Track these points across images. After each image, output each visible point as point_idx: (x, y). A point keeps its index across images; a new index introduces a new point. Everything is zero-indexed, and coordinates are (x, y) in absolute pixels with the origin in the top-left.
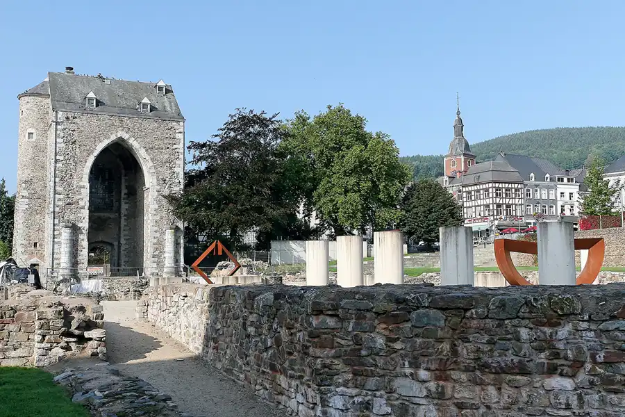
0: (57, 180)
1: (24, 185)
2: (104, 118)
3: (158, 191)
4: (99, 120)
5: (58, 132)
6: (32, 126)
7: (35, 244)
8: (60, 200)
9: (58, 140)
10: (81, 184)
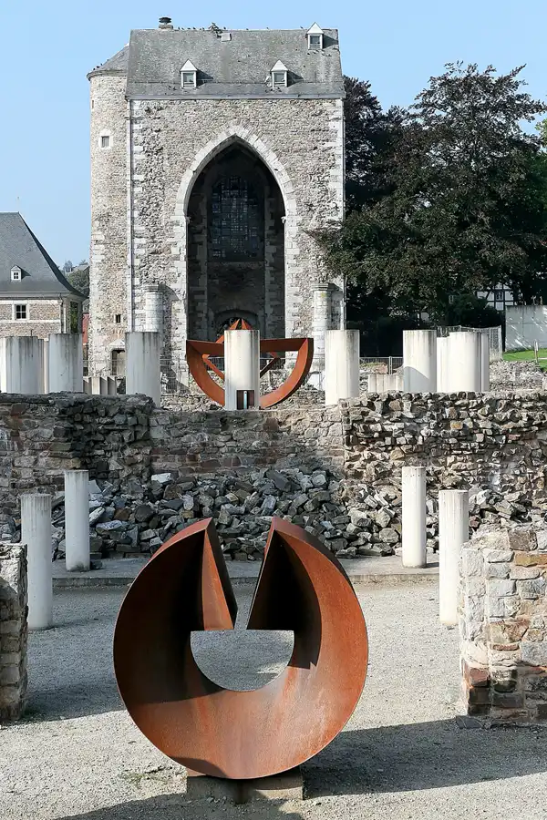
0: (136, 214)
1: (97, 223)
2: (207, 104)
3: (300, 225)
4: (200, 110)
5: (135, 135)
6: (107, 125)
7: (118, 317)
8: (140, 246)
9: (136, 148)
10: (173, 218)
